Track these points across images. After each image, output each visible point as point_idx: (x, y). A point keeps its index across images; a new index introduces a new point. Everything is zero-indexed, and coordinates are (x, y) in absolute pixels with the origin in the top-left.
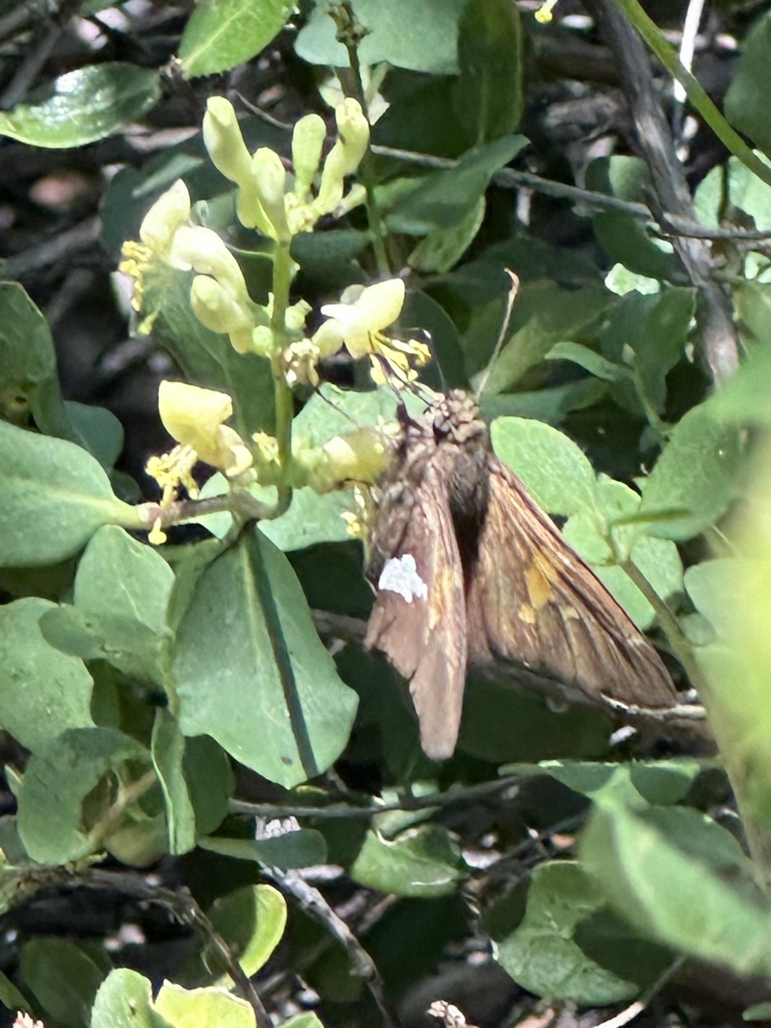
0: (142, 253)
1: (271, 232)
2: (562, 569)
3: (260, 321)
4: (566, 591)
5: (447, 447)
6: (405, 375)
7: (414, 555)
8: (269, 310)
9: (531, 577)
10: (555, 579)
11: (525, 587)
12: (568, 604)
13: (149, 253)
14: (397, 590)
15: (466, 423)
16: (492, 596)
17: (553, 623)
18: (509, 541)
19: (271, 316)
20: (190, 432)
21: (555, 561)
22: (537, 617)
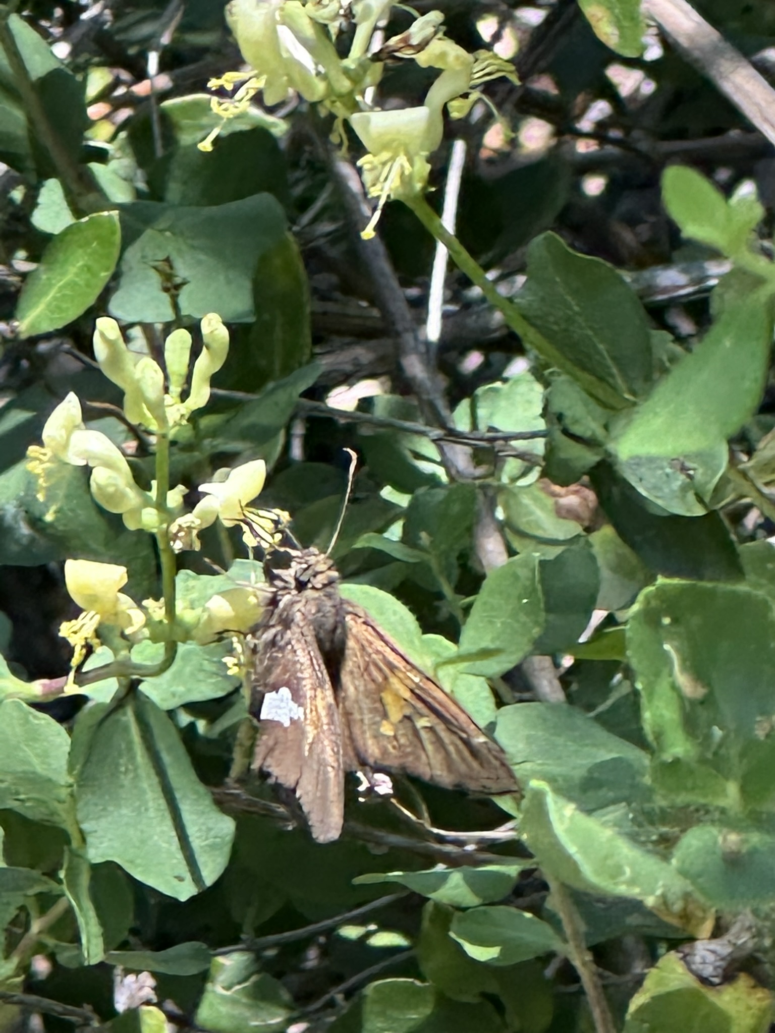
0: (45, 454)
1: (154, 426)
2: (413, 686)
3: (147, 503)
4: (419, 705)
5: (309, 593)
6: (271, 537)
7: (290, 688)
8: (153, 494)
9: (388, 698)
10: (407, 695)
11: (383, 705)
12: (422, 715)
13: (50, 454)
14: (276, 719)
15: (322, 572)
16: (357, 716)
17: (410, 733)
18: (366, 669)
19: (154, 498)
20: (93, 599)
21: (408, 682)
22: (396, 730)
